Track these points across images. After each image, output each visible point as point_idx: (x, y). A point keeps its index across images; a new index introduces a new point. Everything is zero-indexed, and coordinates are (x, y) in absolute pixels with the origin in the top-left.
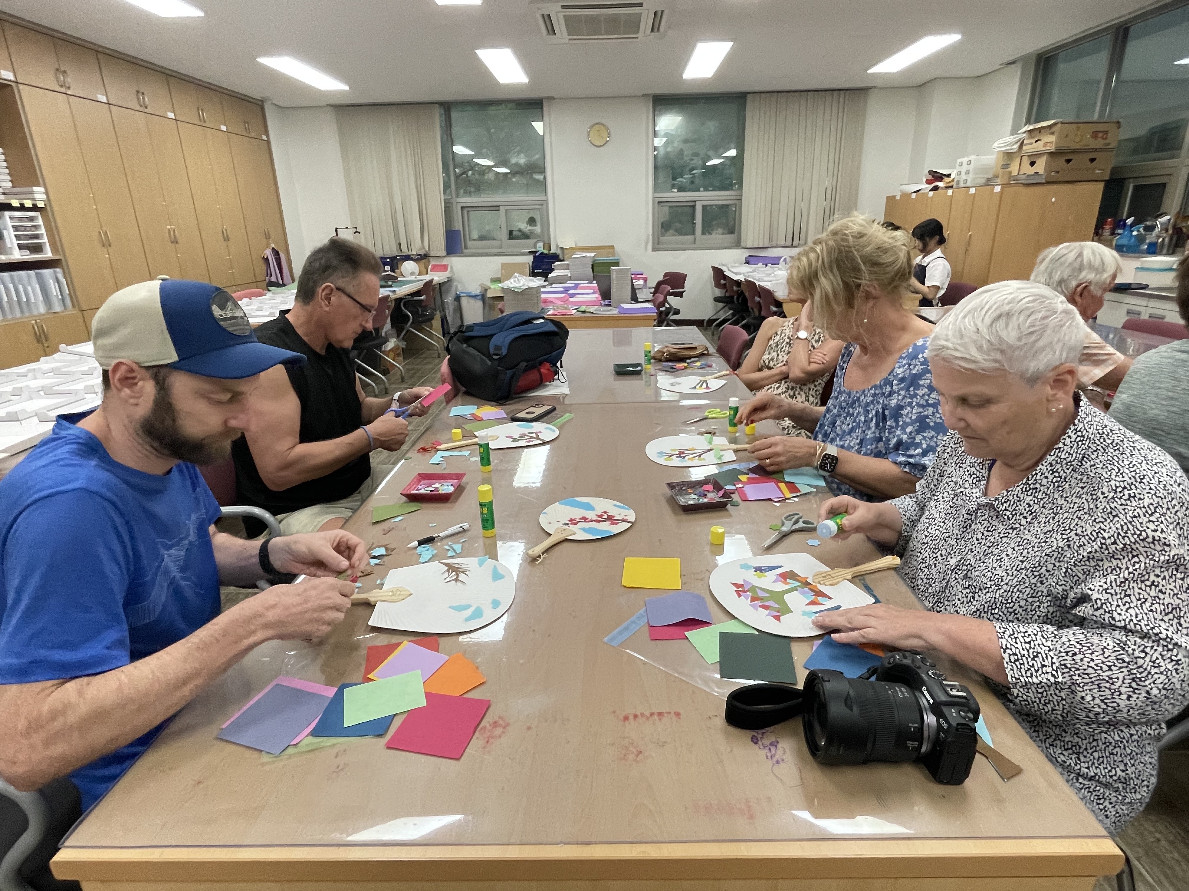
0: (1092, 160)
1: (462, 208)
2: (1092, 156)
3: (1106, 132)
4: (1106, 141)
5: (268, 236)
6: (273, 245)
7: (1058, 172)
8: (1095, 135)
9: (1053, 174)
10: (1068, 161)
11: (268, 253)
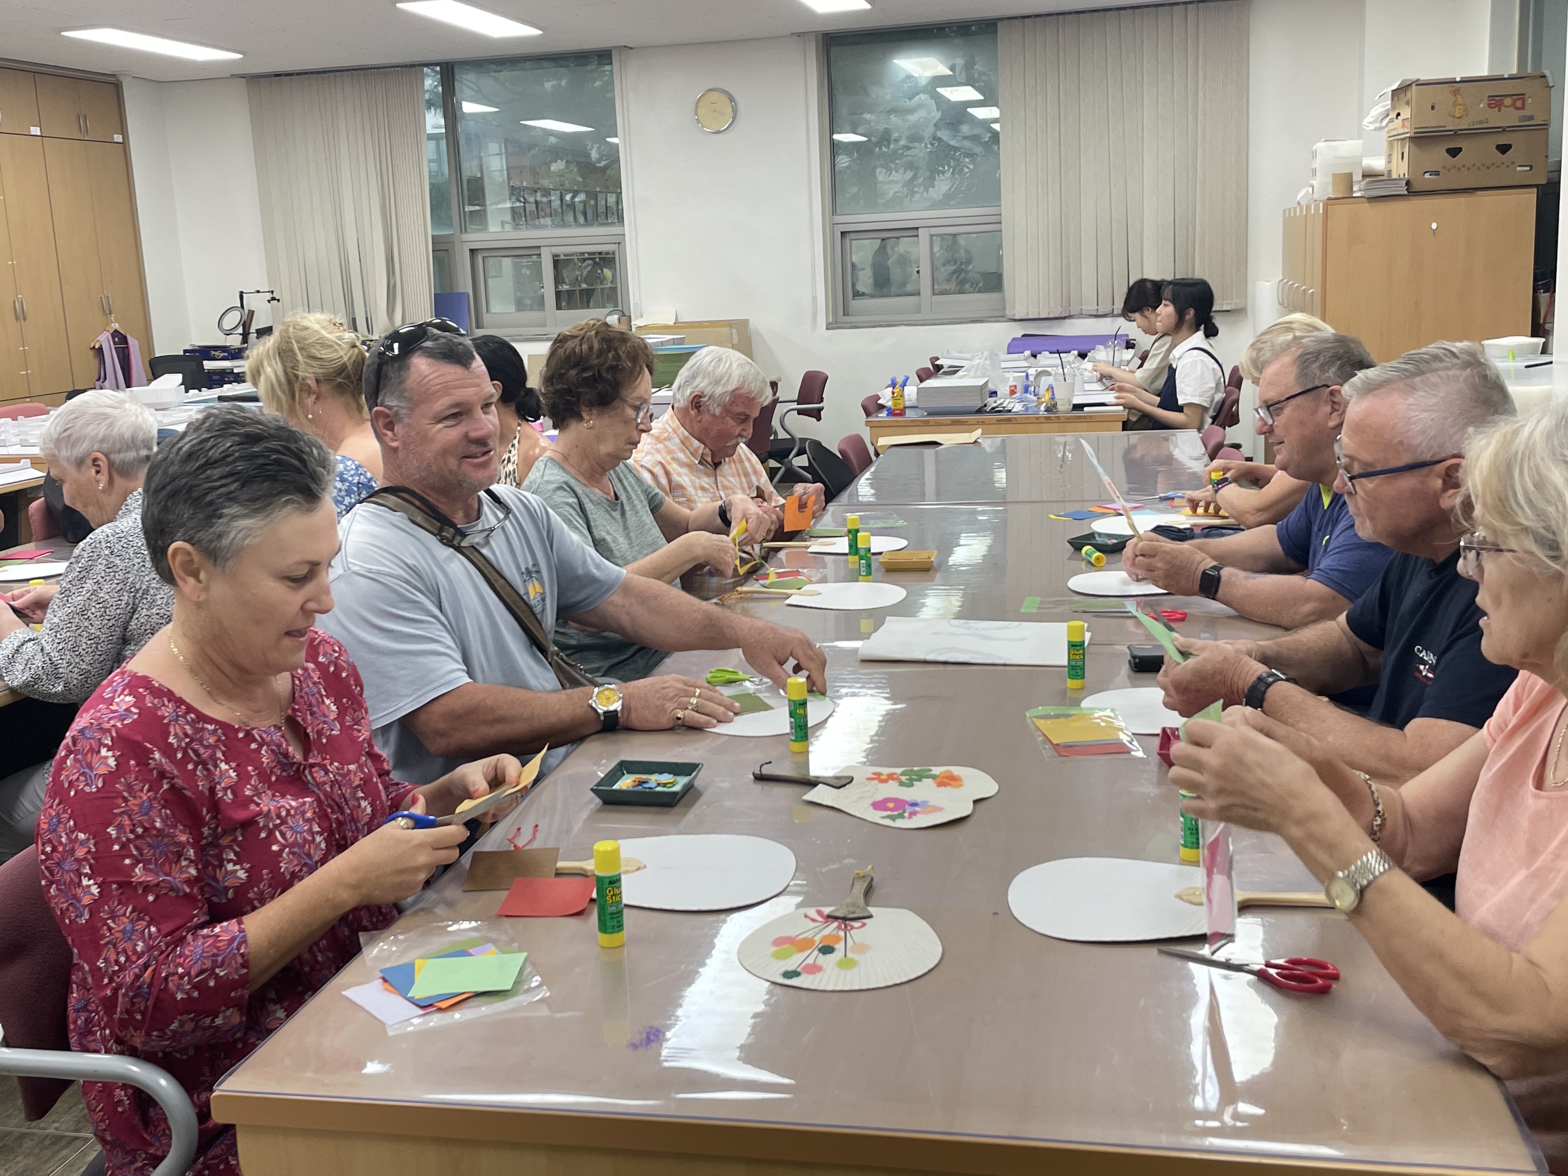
0: (1504, 149)
1: (472, 251)
2: (1503, 140)
3: (1522, 97)
4: (1526, 113)
5: (107, 311)
6: (116, 326)
7: (1437, 173)
8: (1495, 102)
9: (1427, 176)
10: (1454, 152)
11: (104, 340)
